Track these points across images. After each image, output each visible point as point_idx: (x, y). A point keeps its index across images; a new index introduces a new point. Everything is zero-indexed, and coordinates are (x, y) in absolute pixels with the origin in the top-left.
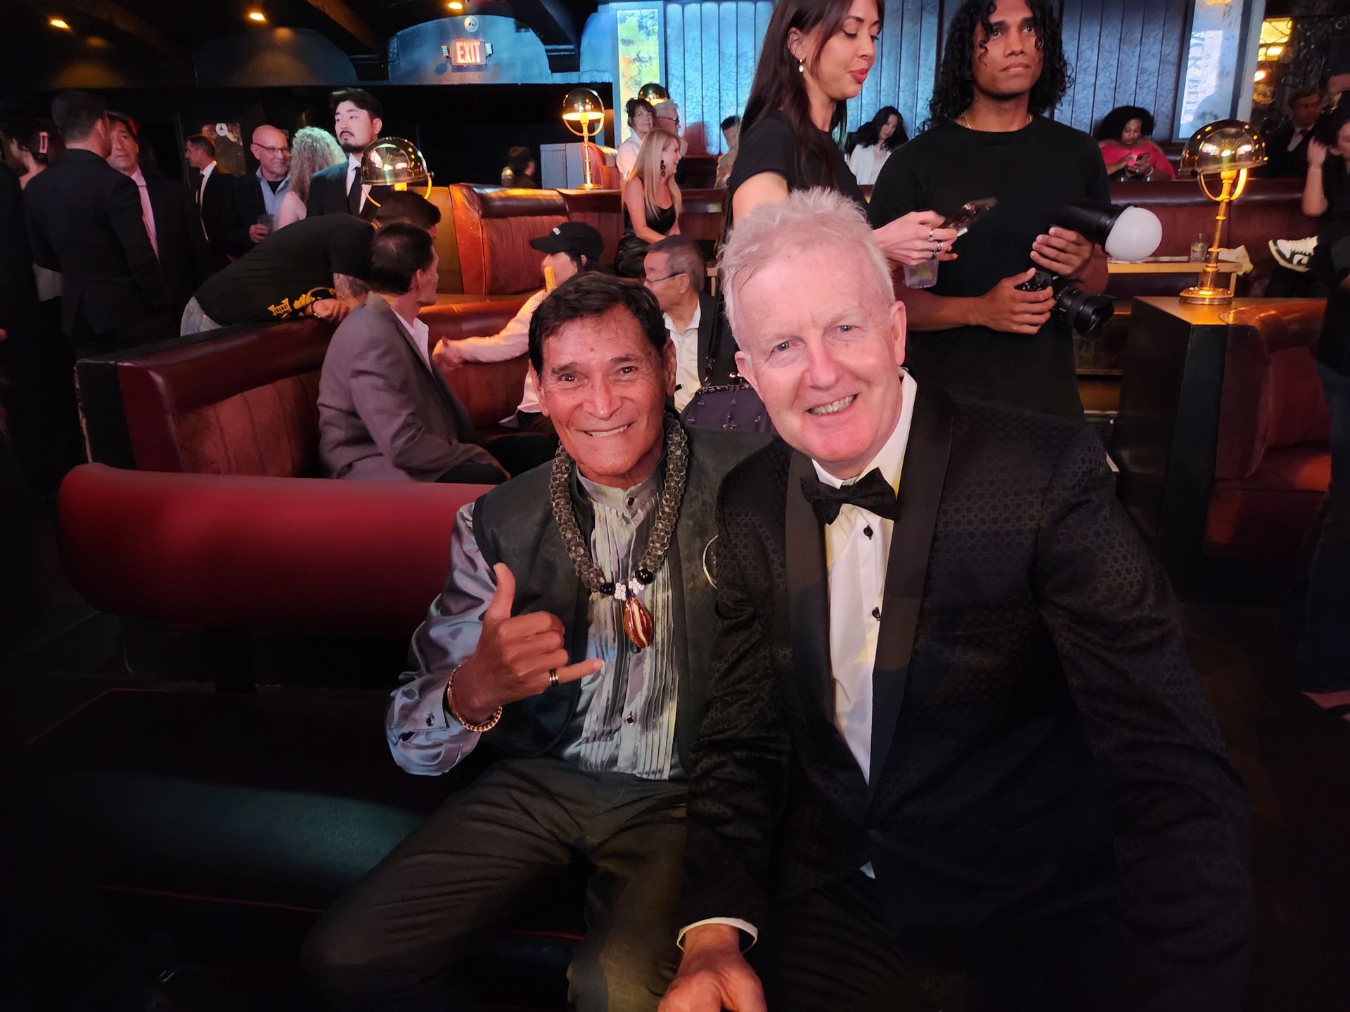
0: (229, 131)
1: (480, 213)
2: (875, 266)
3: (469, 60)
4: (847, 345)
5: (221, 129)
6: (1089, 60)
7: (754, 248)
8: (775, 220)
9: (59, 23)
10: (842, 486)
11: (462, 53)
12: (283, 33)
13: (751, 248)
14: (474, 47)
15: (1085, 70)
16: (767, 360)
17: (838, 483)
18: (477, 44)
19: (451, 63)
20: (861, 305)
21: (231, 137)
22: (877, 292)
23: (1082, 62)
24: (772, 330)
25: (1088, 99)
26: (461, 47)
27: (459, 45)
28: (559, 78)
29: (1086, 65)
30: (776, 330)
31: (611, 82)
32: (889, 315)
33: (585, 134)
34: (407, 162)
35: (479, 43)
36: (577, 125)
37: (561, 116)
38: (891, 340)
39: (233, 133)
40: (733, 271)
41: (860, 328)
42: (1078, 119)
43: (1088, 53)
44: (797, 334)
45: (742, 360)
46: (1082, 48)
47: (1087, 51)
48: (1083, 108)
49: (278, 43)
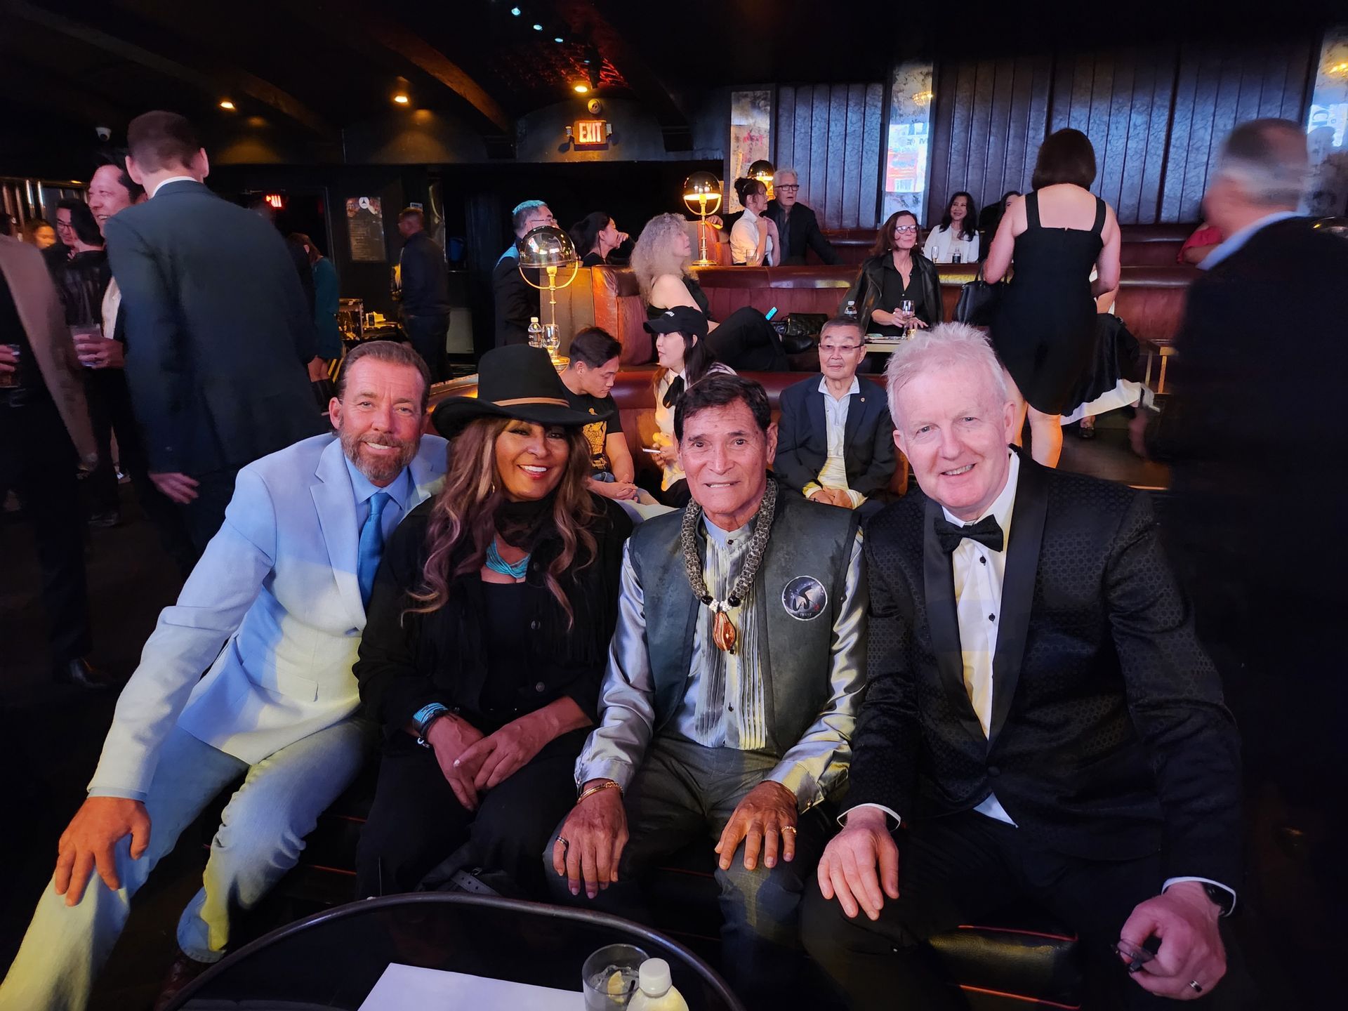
0: (370, 204)
1: (617, 291)
2: (993, 377)
3: (591, 139)
4: (969, 431)
5: (364, 202)
6: (1203, 139)
7: (909, 365)
8: (924, 345)
9: (227, 105)
10: (964, 526)
11: (585, 132)
12: (423, 114)
13: (907, 365)
14: (596, 127)
15: (1198, 149)
16: (914, 438)
17: (961, 523)
18: (599, 124)
19: (574, 142)
20: (979, 405)
21: (372, 210)
22: (993, 395)
23: (1195, 141)
24: (917, 419)
25: (1199, 177)
26: (583, 127)
27: (581, 125)
28: (672, 157)
29: (1199, 144)
30: (920, 419)
31: (722, 159)
32: (1002, 410)
33: (703, 213)
34: (559, 247)
35: (600, 124)
36: (696, 206)
37: (682, 197)
38: (1003, 426)
39: (374, 206)
40: (894, 378)
41: (979, 420)
42: (1188, 197)
43: (1201, 132)
44: (934, 422)
45: (898, 436)
46: (1195, 127)
47: (1200, 130)
48: (1193, 186)
49: (418, 124)
